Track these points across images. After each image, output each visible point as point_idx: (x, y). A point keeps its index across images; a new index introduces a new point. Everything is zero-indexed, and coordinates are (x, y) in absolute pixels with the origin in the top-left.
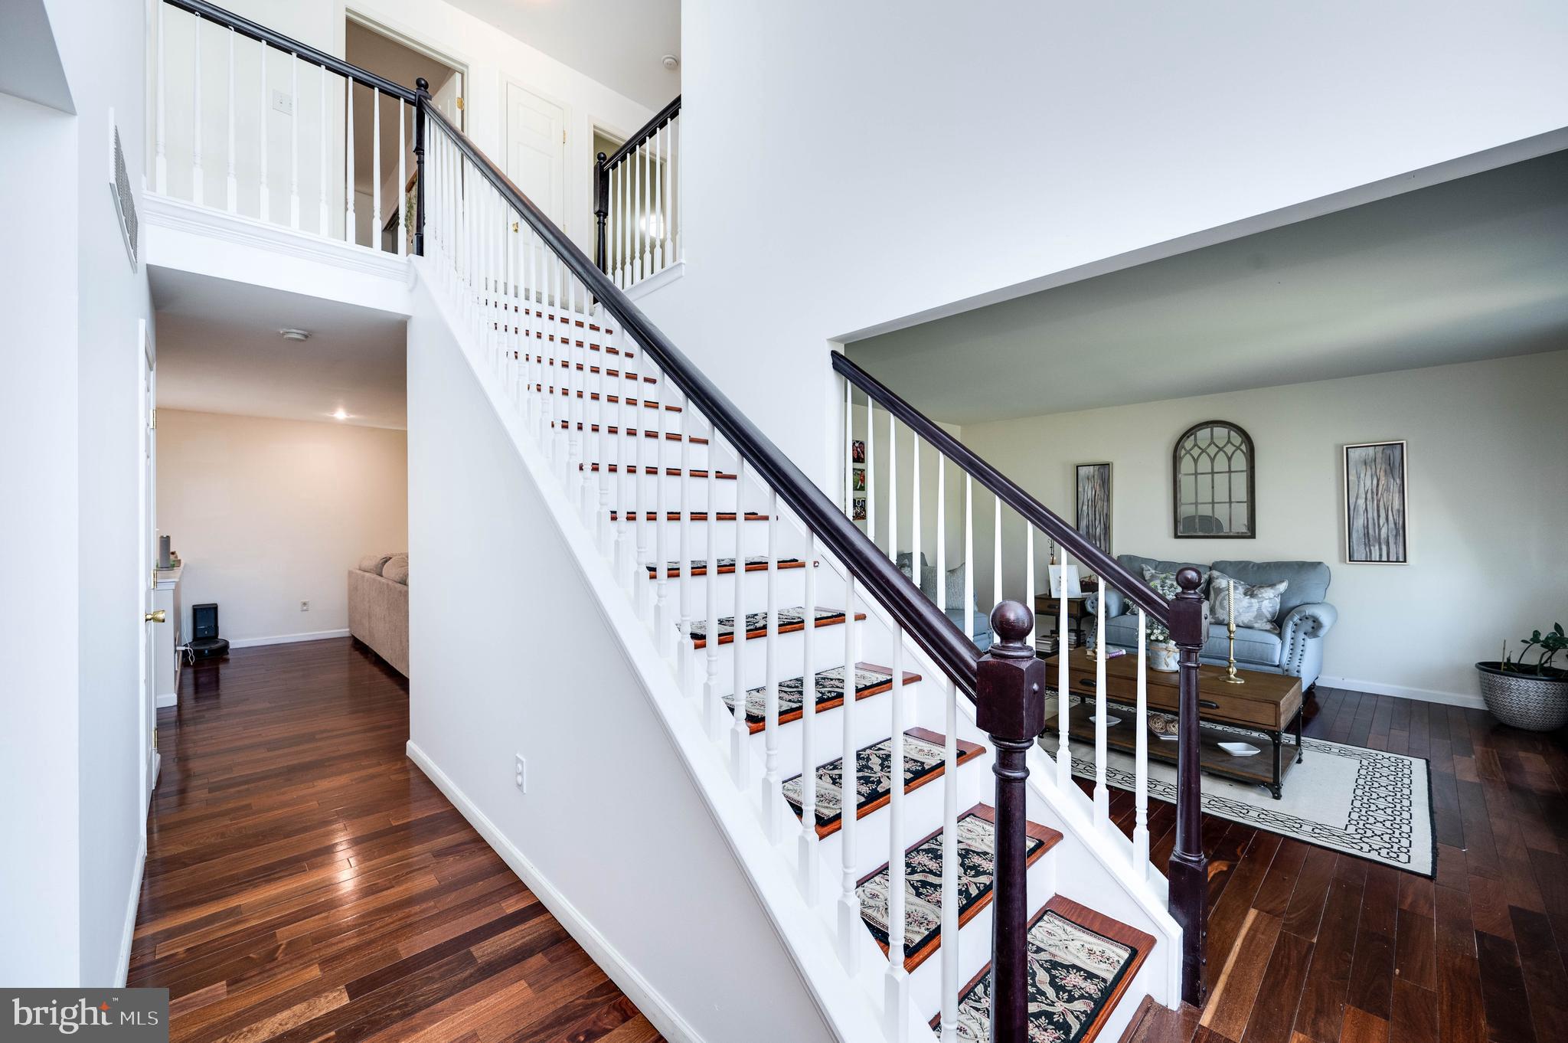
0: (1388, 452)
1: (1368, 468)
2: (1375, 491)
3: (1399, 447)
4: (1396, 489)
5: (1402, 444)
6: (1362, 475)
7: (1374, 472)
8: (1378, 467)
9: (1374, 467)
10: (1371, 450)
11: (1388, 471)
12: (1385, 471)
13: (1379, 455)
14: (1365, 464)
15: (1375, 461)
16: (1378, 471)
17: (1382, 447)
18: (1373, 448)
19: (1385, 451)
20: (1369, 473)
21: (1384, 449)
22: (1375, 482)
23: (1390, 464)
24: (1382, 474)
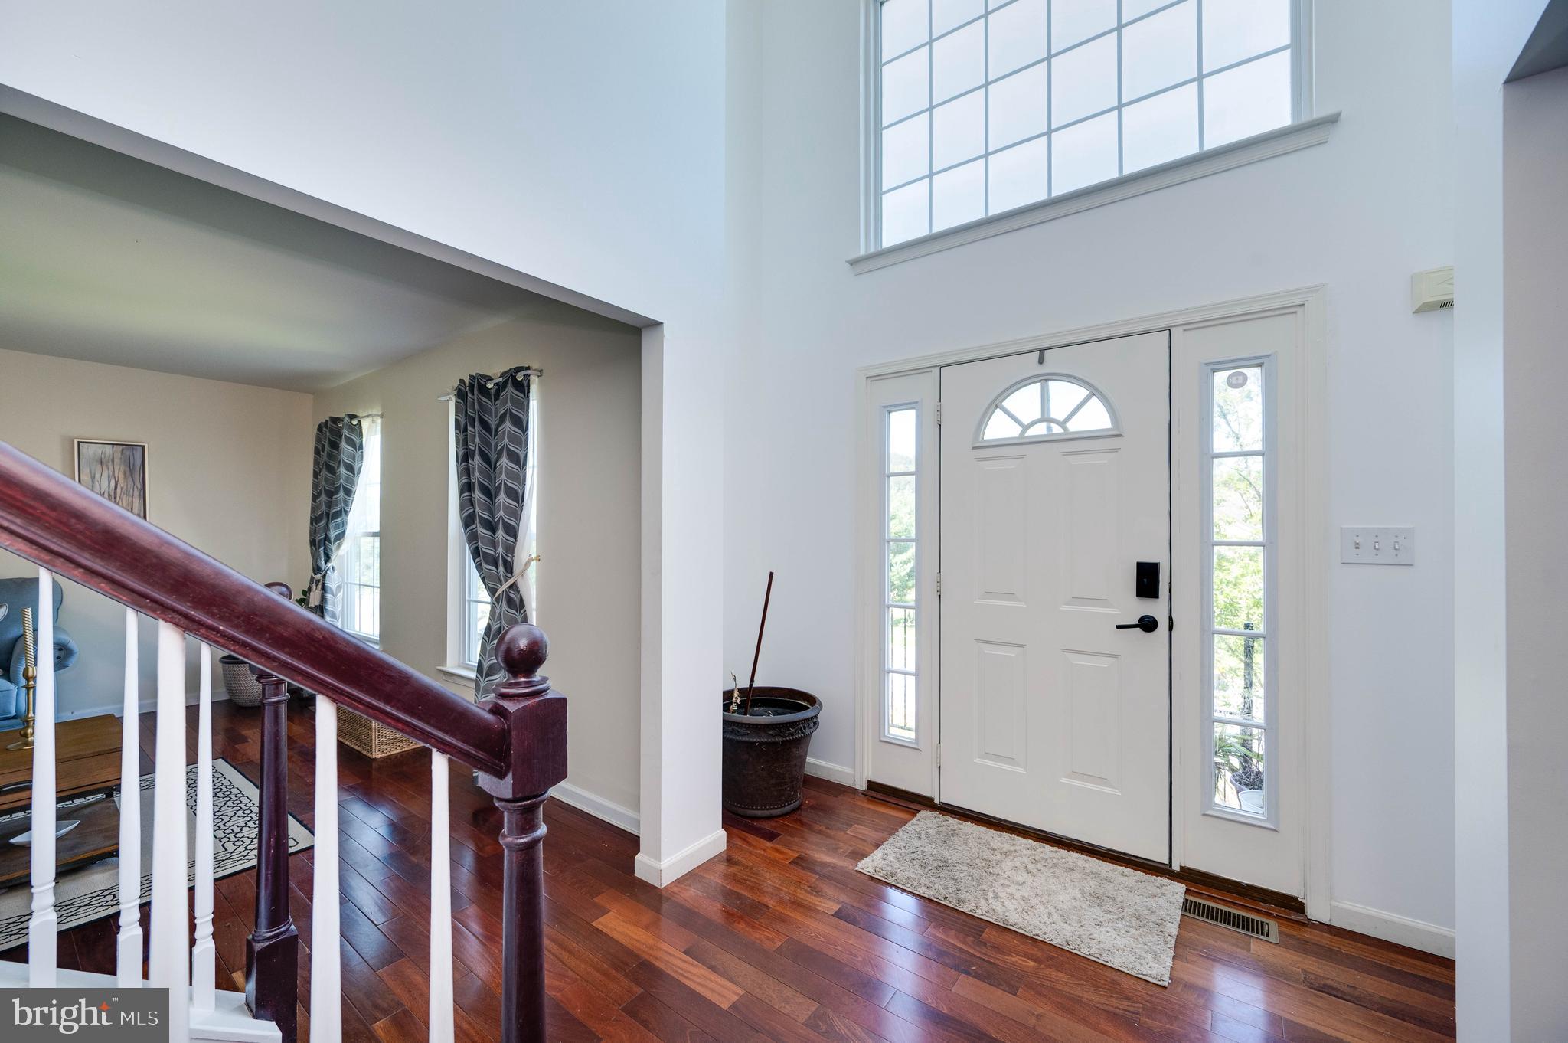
0: (128, 453)
1: (105, 468)
2: (112, 493)
3: (140, 449)
4: (136, 493)
5: (143, 447)
6: (98, 476)
7: (111, 473)
8: (117, 468)
9: (111, 467)
10: (108, 449)
11: (128, 473)
12: (125, 474)
13: (118, 455)
14: (101, 463)
15: (113, 461)
16: (116, 472)
17: (121, 447)
18: (111, 446)
19: (124, 452)
20: (105, 474)
21: (123, 450)
22: (113, 484)
23: (129, 467)
24: (121, 476)
